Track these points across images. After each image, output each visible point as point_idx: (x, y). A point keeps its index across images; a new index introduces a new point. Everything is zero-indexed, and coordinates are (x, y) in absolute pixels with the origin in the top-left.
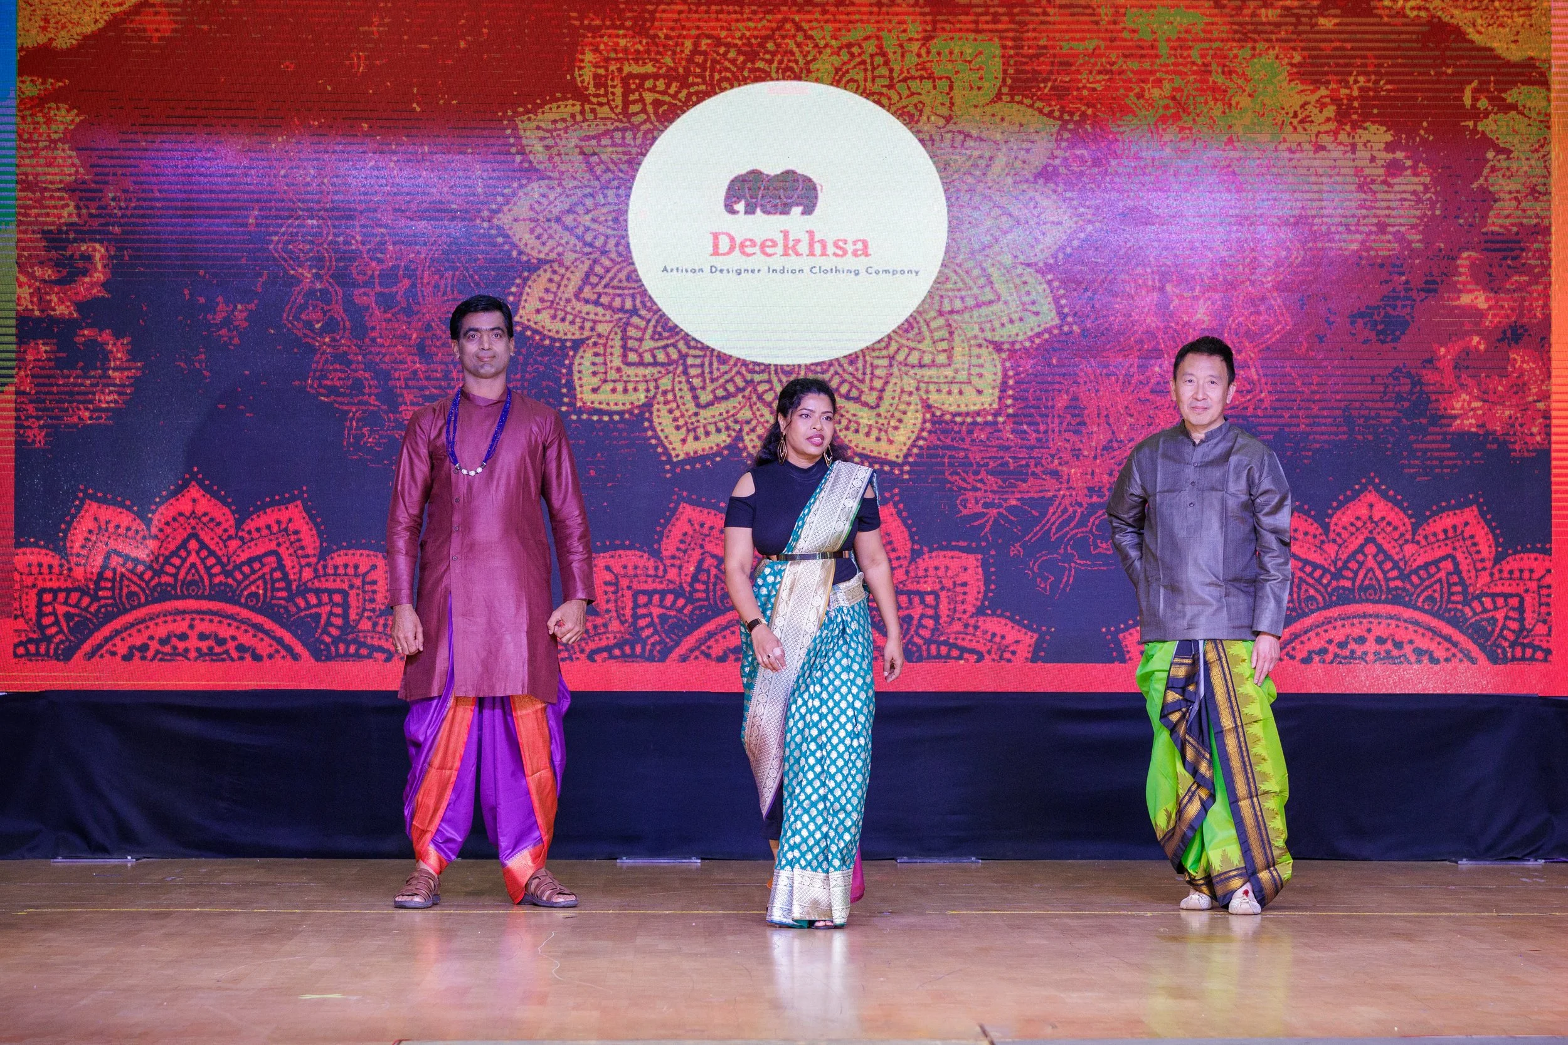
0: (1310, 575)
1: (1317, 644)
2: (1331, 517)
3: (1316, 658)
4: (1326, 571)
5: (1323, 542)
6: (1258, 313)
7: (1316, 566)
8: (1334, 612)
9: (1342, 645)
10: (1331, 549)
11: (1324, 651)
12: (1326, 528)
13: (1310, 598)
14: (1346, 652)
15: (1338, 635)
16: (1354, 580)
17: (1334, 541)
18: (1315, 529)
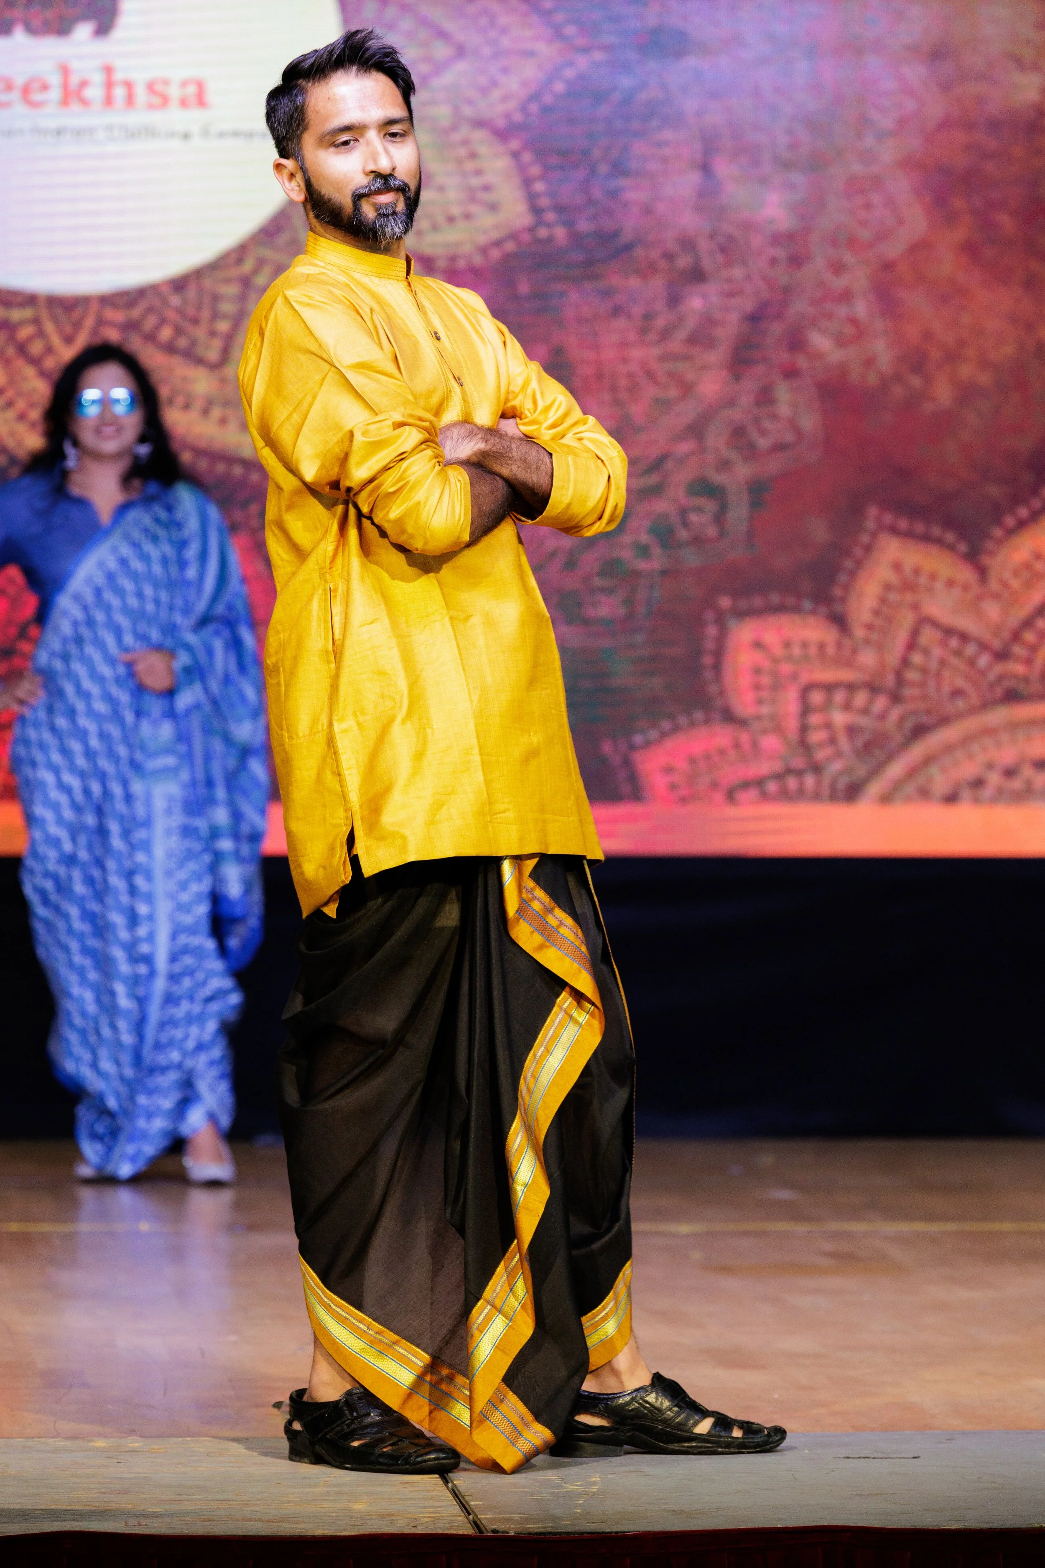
0: (958, 653)
1: (968, 770)
2: (992, 553)
3: (966, 794)
4: (983, 647)
5: (980, 598)
6: (868, 206)
7: (964, 637)
8: (1000, 715)
9: (1010, 773)
10: (992, 610)
11: (978, 783)
12: (982, 572)
13: (957, 693)
14: (1017, 784)
15: (1007, 755)
16: (1029, 662)
17: (996, 597)
18: (966, 574)
